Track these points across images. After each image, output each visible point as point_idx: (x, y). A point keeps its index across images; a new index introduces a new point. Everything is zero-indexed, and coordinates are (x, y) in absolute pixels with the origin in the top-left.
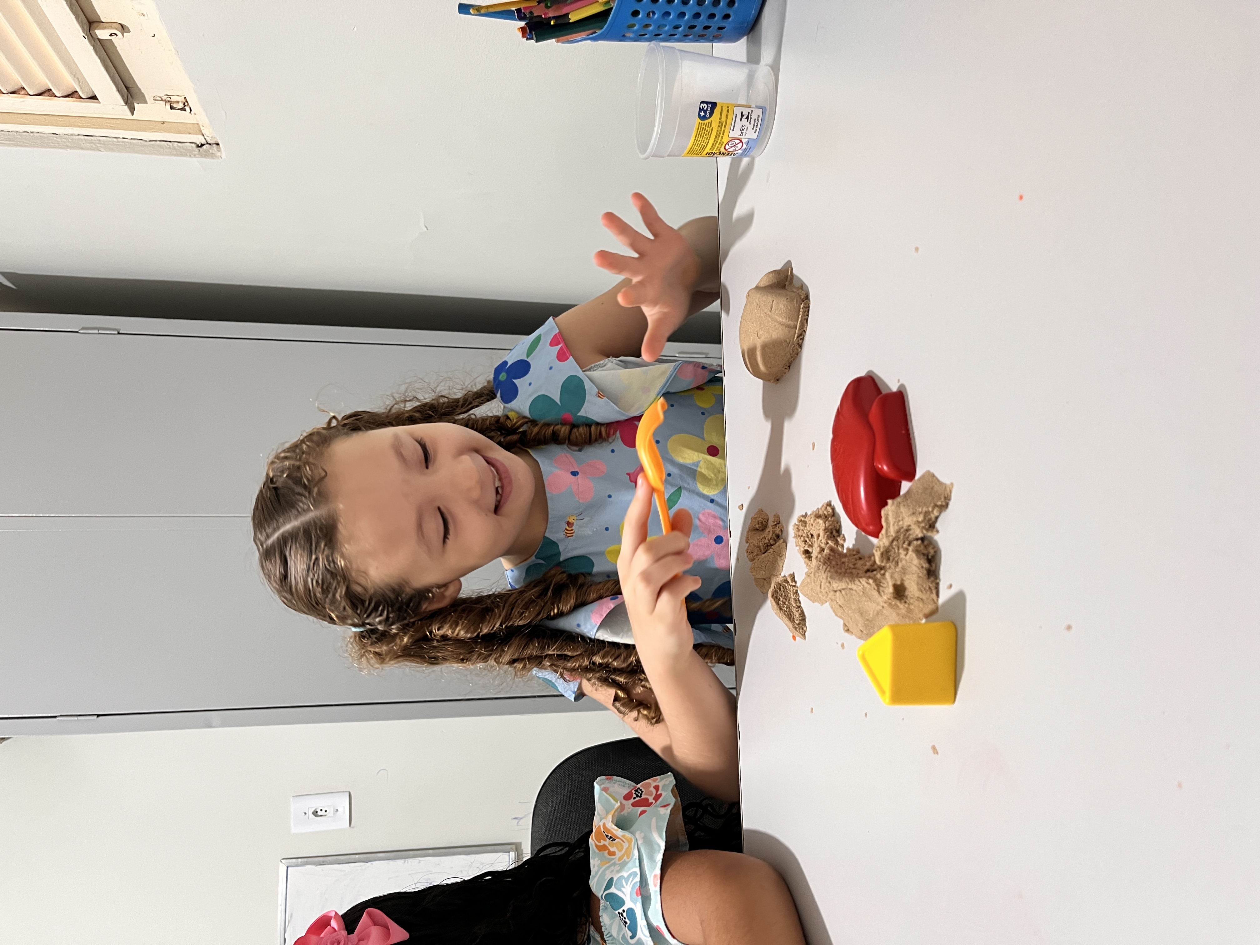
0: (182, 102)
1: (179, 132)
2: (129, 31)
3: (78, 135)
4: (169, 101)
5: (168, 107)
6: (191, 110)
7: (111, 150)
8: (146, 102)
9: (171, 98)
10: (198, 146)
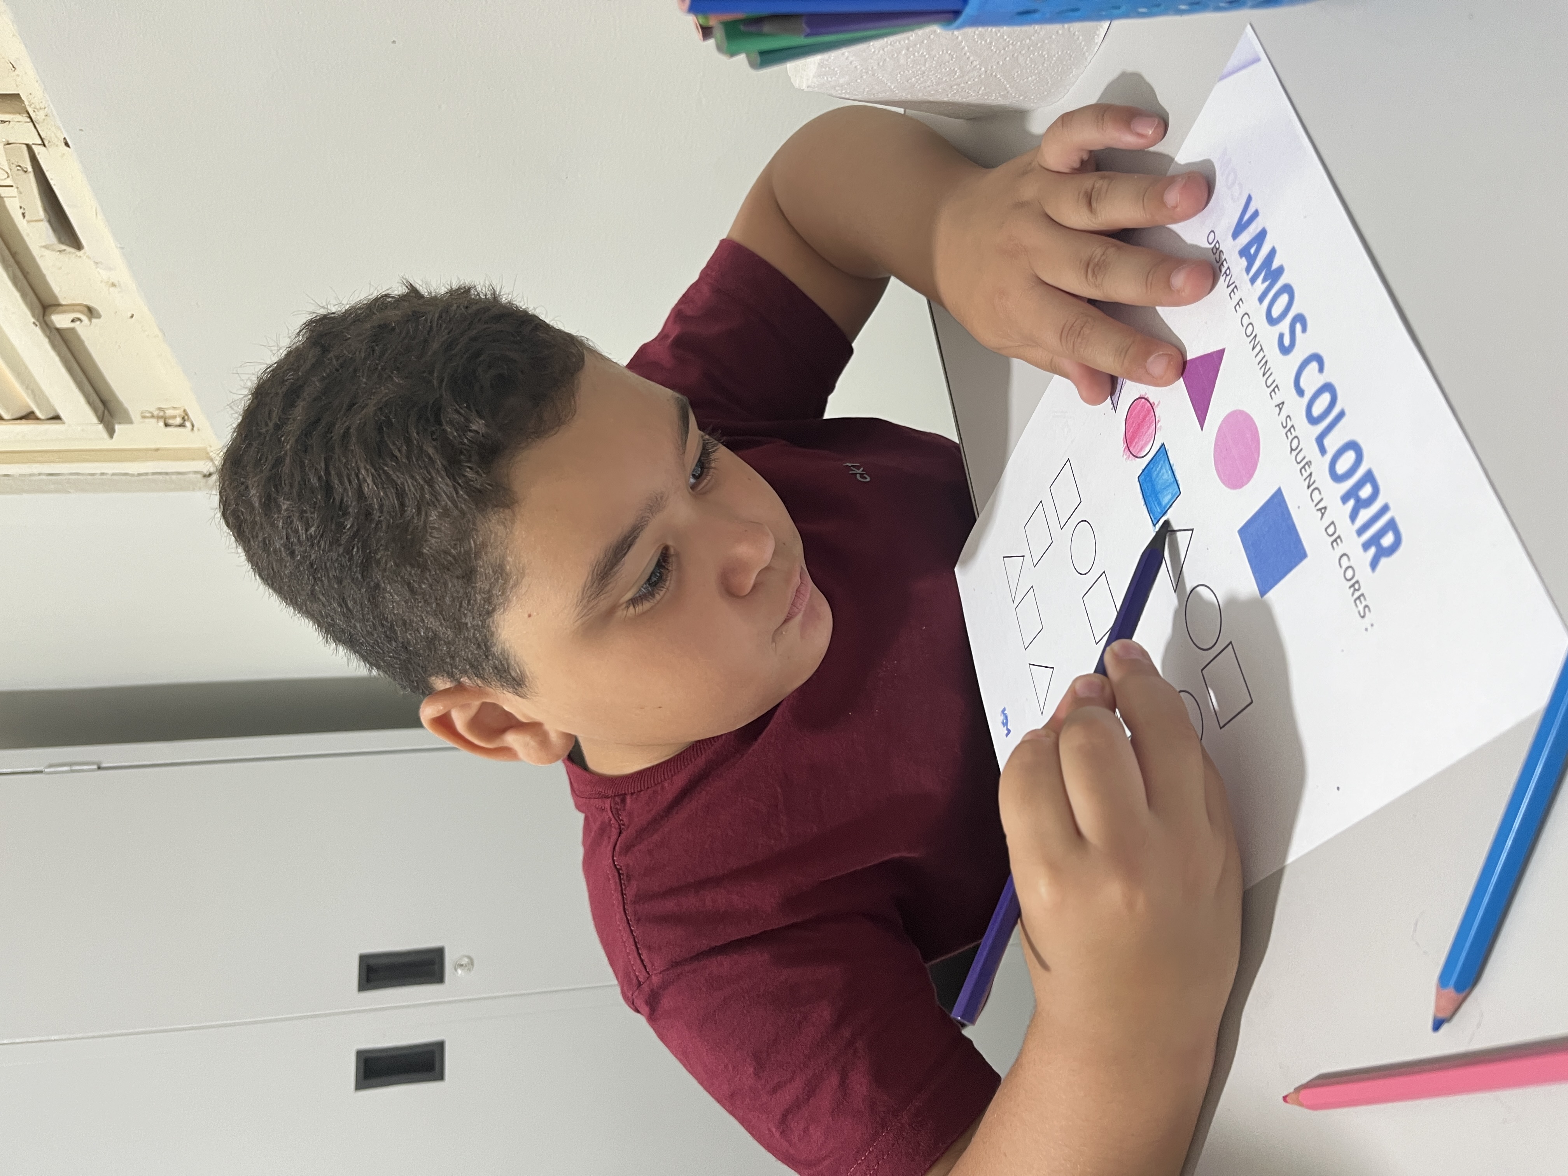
0: (180, 416)
1: (178, 459)
2: (99, 316)
3: (40, 474)
4: (162, 417)
5: (161, 424)
6: (193, 426)
7: (83, 490)
8: (130, 422)
9: (165, 413)
10: (205, 476)
